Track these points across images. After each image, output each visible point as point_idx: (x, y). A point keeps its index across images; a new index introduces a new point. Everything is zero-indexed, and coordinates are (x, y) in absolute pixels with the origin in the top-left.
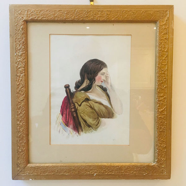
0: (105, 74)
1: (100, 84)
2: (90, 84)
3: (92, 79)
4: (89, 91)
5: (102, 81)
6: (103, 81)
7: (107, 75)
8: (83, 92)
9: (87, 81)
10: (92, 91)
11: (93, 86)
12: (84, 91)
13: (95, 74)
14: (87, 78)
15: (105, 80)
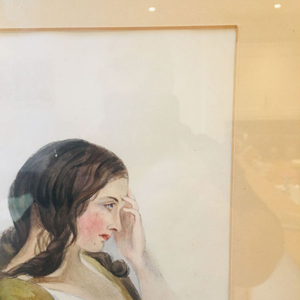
0: (120, 205)
1: (97, 245)
2: (54, 245)
3: (64, 226)
4: (51, 275)
5: (104, 236)
6: (109, 233)
7: (126, 210)
8: (24, 278)
9: (41, 234)
10: (63, 274)
11: (68, 254)
12: (30, 274)
13: (74, 205)
14: (43, 220)
15: (119, 228)
